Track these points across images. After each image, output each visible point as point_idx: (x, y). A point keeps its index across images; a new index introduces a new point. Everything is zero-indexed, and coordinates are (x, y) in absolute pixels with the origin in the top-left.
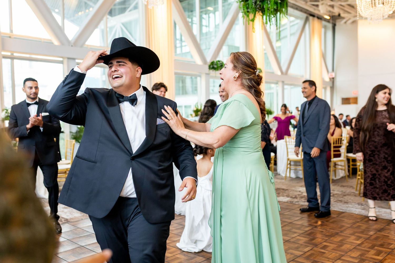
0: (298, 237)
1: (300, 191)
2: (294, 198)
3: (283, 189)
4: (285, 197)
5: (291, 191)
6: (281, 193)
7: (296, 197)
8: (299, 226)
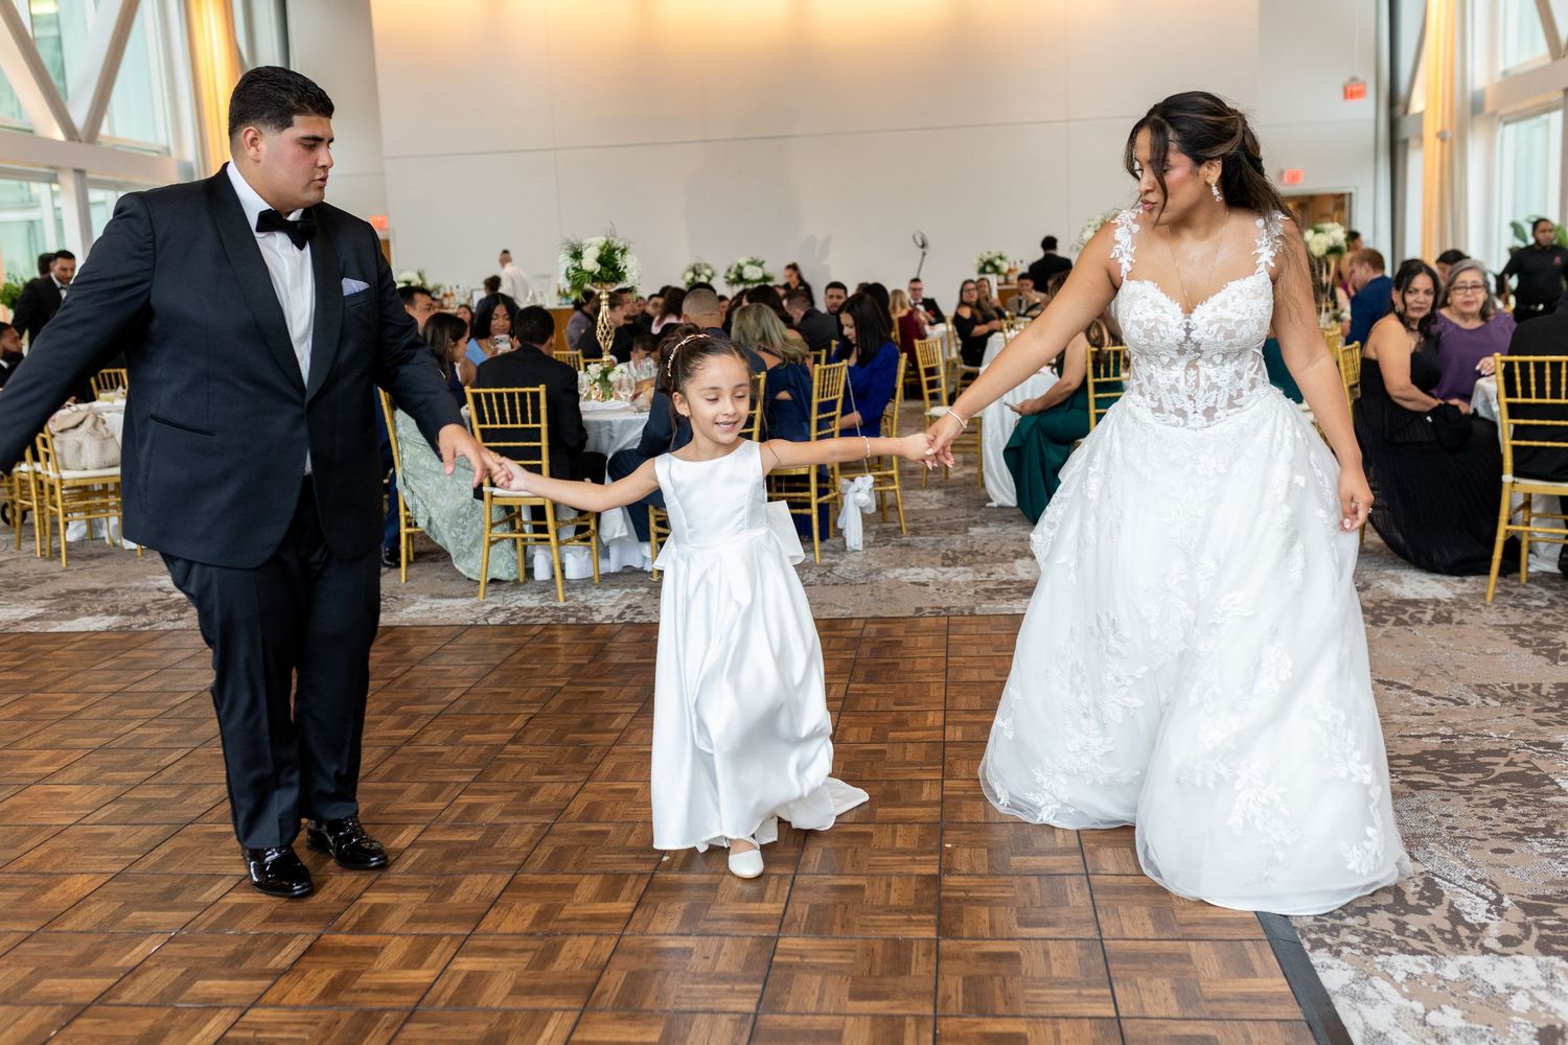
0: (140, 731)
1: (160, 590)
2: (135, 614)
3: (94, 591)
4: (99, 617)
5: (123, 594)
6: (85, 605)
7: (144, 610)
8: (145, 698)
